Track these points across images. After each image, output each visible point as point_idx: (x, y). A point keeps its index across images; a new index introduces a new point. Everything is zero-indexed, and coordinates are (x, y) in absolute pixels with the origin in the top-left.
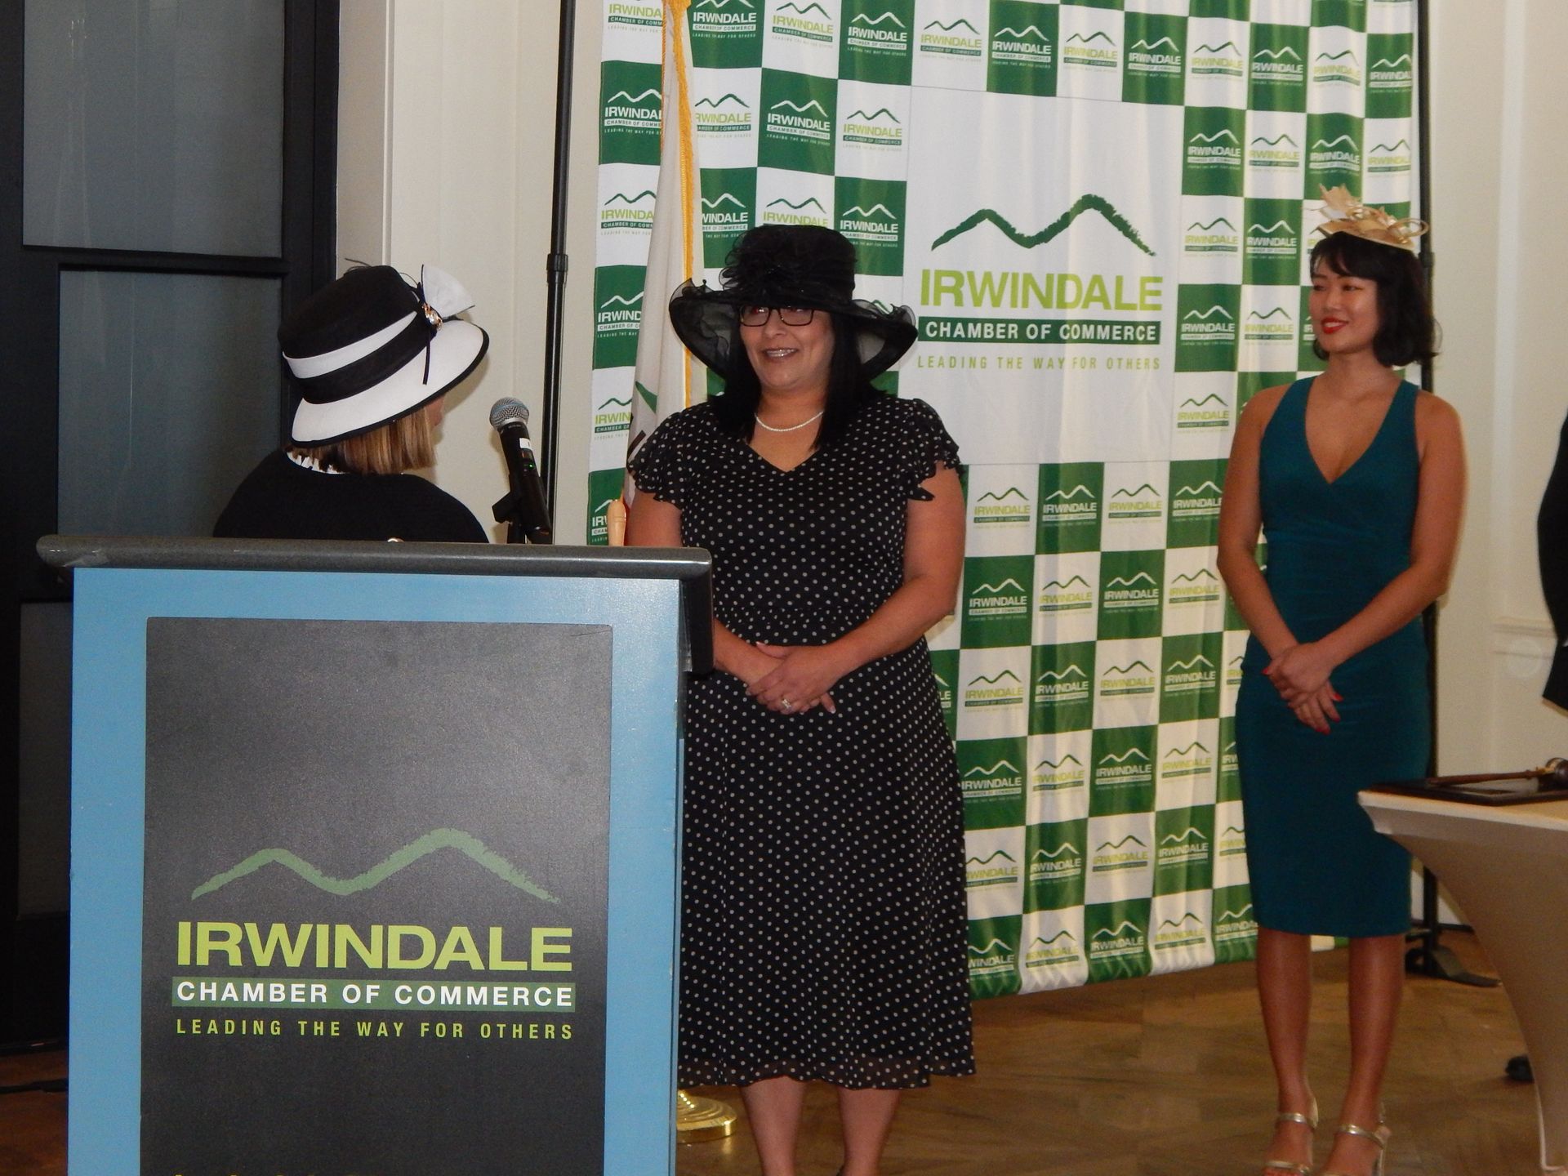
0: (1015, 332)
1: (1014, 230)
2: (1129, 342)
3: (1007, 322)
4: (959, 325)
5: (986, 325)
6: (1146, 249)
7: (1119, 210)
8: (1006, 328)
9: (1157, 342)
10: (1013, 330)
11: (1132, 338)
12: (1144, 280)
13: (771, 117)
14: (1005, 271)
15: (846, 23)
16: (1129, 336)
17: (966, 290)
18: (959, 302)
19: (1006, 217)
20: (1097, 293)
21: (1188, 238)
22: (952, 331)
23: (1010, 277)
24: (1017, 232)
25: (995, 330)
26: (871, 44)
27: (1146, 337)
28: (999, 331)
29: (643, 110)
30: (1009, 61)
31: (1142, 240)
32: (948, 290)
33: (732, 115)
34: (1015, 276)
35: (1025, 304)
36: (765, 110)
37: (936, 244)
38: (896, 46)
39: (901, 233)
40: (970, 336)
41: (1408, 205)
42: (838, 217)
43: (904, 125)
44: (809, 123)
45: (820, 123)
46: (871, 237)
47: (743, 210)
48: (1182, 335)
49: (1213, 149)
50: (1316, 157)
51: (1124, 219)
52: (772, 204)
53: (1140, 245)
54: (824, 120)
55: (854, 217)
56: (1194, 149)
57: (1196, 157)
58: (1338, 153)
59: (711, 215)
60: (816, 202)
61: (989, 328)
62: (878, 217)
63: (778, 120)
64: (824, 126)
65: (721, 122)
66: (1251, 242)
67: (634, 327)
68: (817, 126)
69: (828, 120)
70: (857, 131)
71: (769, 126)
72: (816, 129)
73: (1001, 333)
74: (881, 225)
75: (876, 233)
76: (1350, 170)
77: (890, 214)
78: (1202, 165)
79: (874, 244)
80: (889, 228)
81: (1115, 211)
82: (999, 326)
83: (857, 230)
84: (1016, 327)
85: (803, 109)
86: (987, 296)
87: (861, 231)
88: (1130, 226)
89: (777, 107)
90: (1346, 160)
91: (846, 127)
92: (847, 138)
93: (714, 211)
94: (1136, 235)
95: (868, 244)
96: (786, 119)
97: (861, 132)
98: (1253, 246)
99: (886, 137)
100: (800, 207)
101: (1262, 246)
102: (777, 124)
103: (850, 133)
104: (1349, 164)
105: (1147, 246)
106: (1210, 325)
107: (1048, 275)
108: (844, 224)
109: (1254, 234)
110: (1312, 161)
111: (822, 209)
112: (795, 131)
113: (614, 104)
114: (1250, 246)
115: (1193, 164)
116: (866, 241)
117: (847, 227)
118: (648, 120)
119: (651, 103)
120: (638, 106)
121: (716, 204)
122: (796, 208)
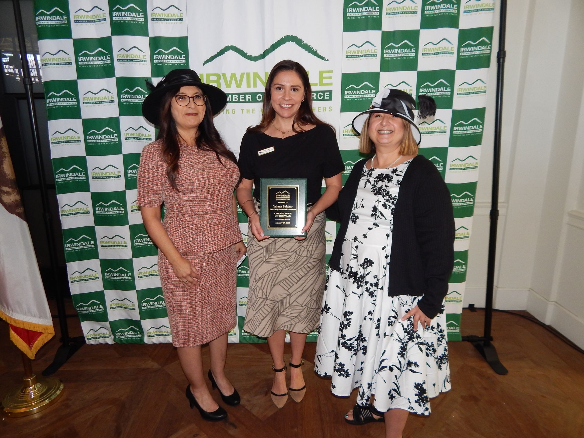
0: (250, 98)
1: (246, 54)
3: (245, 94)
5: (234, 96)
6: (322, 58)
7: (305, 41)
8: (245, 97)
9: (331, 99)
10: (249, 97)
11: (315, 98)
12: (321, 73)
13: (114, 14)
14: (243, 72)
19: (241, 49)
21: (347, 52)
23: (245, 75)
24: (248, 55)
25: (239, 97)
27: (324, 97)
29: (53, 17)
31: (320, 54)
33: (97, 15)
34: (248, 74)
35: (255, 85)
36: (111, 11)
37: (205, 63)
39: (187, 58)
41: (492, 28)
42: (152, 54)
43: (184, 12)
44: (130, 14)
45: (137, 14)
46: (171, 62)
47: (108, 54)
48: (345, 96)
49: (363, 9)
50: (429, 8)
51: (309, 45)
52: (119, 51)
53: (319, 56)
54: (139, 13)
55: (159, 53)
56: (351, 10)
57: (352, 13)
58: (443, 5)
59: (92, 57)
60: (137, 48)
61: (235, 97)
62: (174, 53)
63: (116, 14)
64: (139, 15)
65: (93, 18)
66: (386, 52)
67: (63, 104)
68: (135, 15)
69: (141, 12)
70: (158, 16)
71: (113, 18)
72: (134, 17)
73: (242, 99)
74: (176, 56)
75: (174, 60)
76: (451, 13)
77: (180, 51)
78: (356, 17)
79: (173, 65)
80: (181, 57)
81: (303, 42)
82: (241, 96)
83: (161, 59)
84: (250, 96)
85: (126, 8)
86: (233, 83)
87: (164, 59)
88: (312, 48)
89: (115, 9)
90: (448, 8)
91: (152, 15)
92: (152, 20)
93: (93, 56)
94: (316, 52)
95: (169, 65)
96: (119, 14)
97: (160, 16)
98: (389, 54)
99: (174, 18)
100: (129, 51)
101: (394, 53)
102: (116, 16)
103: (154, 17)
104: (450, 10)
105: (324, 57)
106: (362, 91)
107: (265, 72)
108: (155, 57)
109: (388, 48)
110: (426, 10)
111: (141, 51)
112: (123, 18)
113: (39, 15)
114: (387, 53)
115: (351, 17)
116: (168, 63)
117: (157, 58)
118: (56, 20)
119: (56, 13)
120: (50, 15)
121: (94, 53)
122: (127, 51)
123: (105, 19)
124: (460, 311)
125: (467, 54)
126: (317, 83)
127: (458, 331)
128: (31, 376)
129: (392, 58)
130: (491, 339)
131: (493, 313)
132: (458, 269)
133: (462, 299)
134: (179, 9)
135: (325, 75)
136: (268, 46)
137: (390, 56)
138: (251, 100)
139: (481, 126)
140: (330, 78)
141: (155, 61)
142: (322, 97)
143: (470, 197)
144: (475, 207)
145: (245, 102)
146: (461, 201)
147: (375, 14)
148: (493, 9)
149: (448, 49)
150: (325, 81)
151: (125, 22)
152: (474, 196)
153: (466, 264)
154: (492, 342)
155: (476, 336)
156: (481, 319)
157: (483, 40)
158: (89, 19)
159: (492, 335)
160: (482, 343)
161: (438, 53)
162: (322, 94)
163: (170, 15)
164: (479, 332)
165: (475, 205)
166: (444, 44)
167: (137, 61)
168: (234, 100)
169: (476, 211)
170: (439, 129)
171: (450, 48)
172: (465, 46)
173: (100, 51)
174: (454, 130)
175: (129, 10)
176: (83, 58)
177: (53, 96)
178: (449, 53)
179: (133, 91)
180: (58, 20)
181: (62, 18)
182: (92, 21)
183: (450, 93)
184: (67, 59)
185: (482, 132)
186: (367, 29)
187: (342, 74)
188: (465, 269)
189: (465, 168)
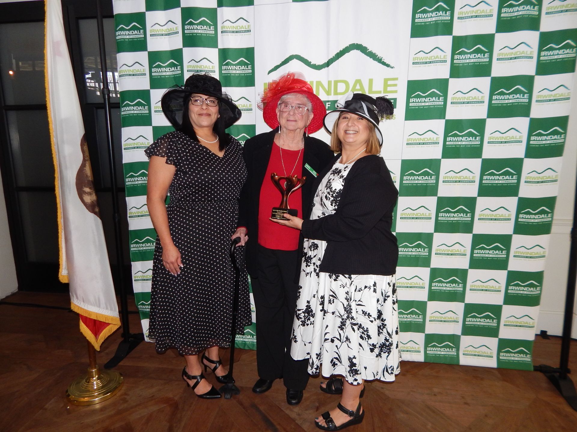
1: (311, 62)
6: (388, 66)
7: (370, 48)
12: (386, 80)
13: (186, 27)
19: (306, 57)
20: (358, 87)
21: (414, 58)
24: (312, 64)
29: (132, 31)
31: (385, 61)
34: (311, 83)
36: (183, 25)
37: (270, 72)
39: (253, 68)
42: (221, 64)
43: (251, 23)
44: (201, 27)
45: (208, 27)
46: (238, 72)
47: (179, 65)
48: (410, 104)
49: (432, 14)
50: (507, 10)
51: (374, 52)
52: (189, 62)
53: (384, 64)
54: (210, 26)
55: (227, 64)
56: (419, 15)
57: (421, 19)
58: (522, 6)
59: (164, 69)
60: (207, 59)
62: (242, 63)
63: (188, 28)
64: (210, 28)
65: (167, 32)
66: (457, 57)
67: (136, 112)
68: (206, 28)
69: (212, 25)
70: (227, 29)
71: (185, 31)
72: (205, 29)
74: (243, 66)
75: (241, 70)
76: (531, 15)
77: (247, 62)
78: (425, 22)
79: (240, 75)
80: (247, 67)
81: (368, 49)
83: (229, 69)
85: (198, 22)
87: (232, 69)
88: (377, 55)
89: (187, 22)
90: (528, 10)
91: (222, 27)
92: (222, 32)
93: (165, 67)
94: (381, 59)
95: (236, 75)
96: (191, 27)
97: (230, 29)
98: (460, 59)
99: (243, 29)
100: (199, 62)
101: (465, 59)
102: (188, 29)
103: (224, 30)
104: (531, 11)
105: (389, 64)
106: (428, 98)
107: (329, 81)
108: (224, 68)
109: (459, 54)
110: (503, 13)
111: (211, 62)
112: (195, 31)
113: (119, 30)
114: (457, 59)
115: (419, 22)
116: (235, 74)
117: (225, 69)
118: (134, 35)
119: (134, 28)
120: (129, 30)
121: (166, 64)
122: (197, 62)
123: (177, 33)
124: (532, 338)
125: (548, 58)
126: (381, 91)
127: (529, 360)
128: (95, 368)
129: (463, 63)
130: (569, 371)
131: (572, 343)
132: (532, 291)
133: (535, 325)
134: (247, 21)
135: (390, 83)
136: (332, 55)
137: (460, 61)
139: (563, 136)
140: (395, 85)
141: (223, 71)
144: (553, 224)
146: (537, 217)
147: (446, 19)
149: (527, 53)
150: (389, 89)
151: (197, 34)
152: (552, 212)
153: (541, 286)
154: (569, 375)
155: (550, 367)
156: (557, 348)
157: (568, 43)
158: (164, 33)
159: (569, 367)
160: (557, 375)
161: (515, 58)
163: (239, 28)
164: (554, 362)
165: (553, 222)
166: (523, 48)
169: (554, 229)
170: (513, 138)
171: (529, 53)
172: (546, 50)
173: (172, 62)
174: (531, 139)
175: (200, 23)
176: (156, 69)
177: (128, 105)
178: (528, 57)
180: (136, 34)
181: (140, 32)
182: (166, 35)
183: (528, 100)
184: (142, 71)
185: (564, 142)
186: (436, 34)
187: (408, 81)
188: (539, 291)
189: (542, 181)
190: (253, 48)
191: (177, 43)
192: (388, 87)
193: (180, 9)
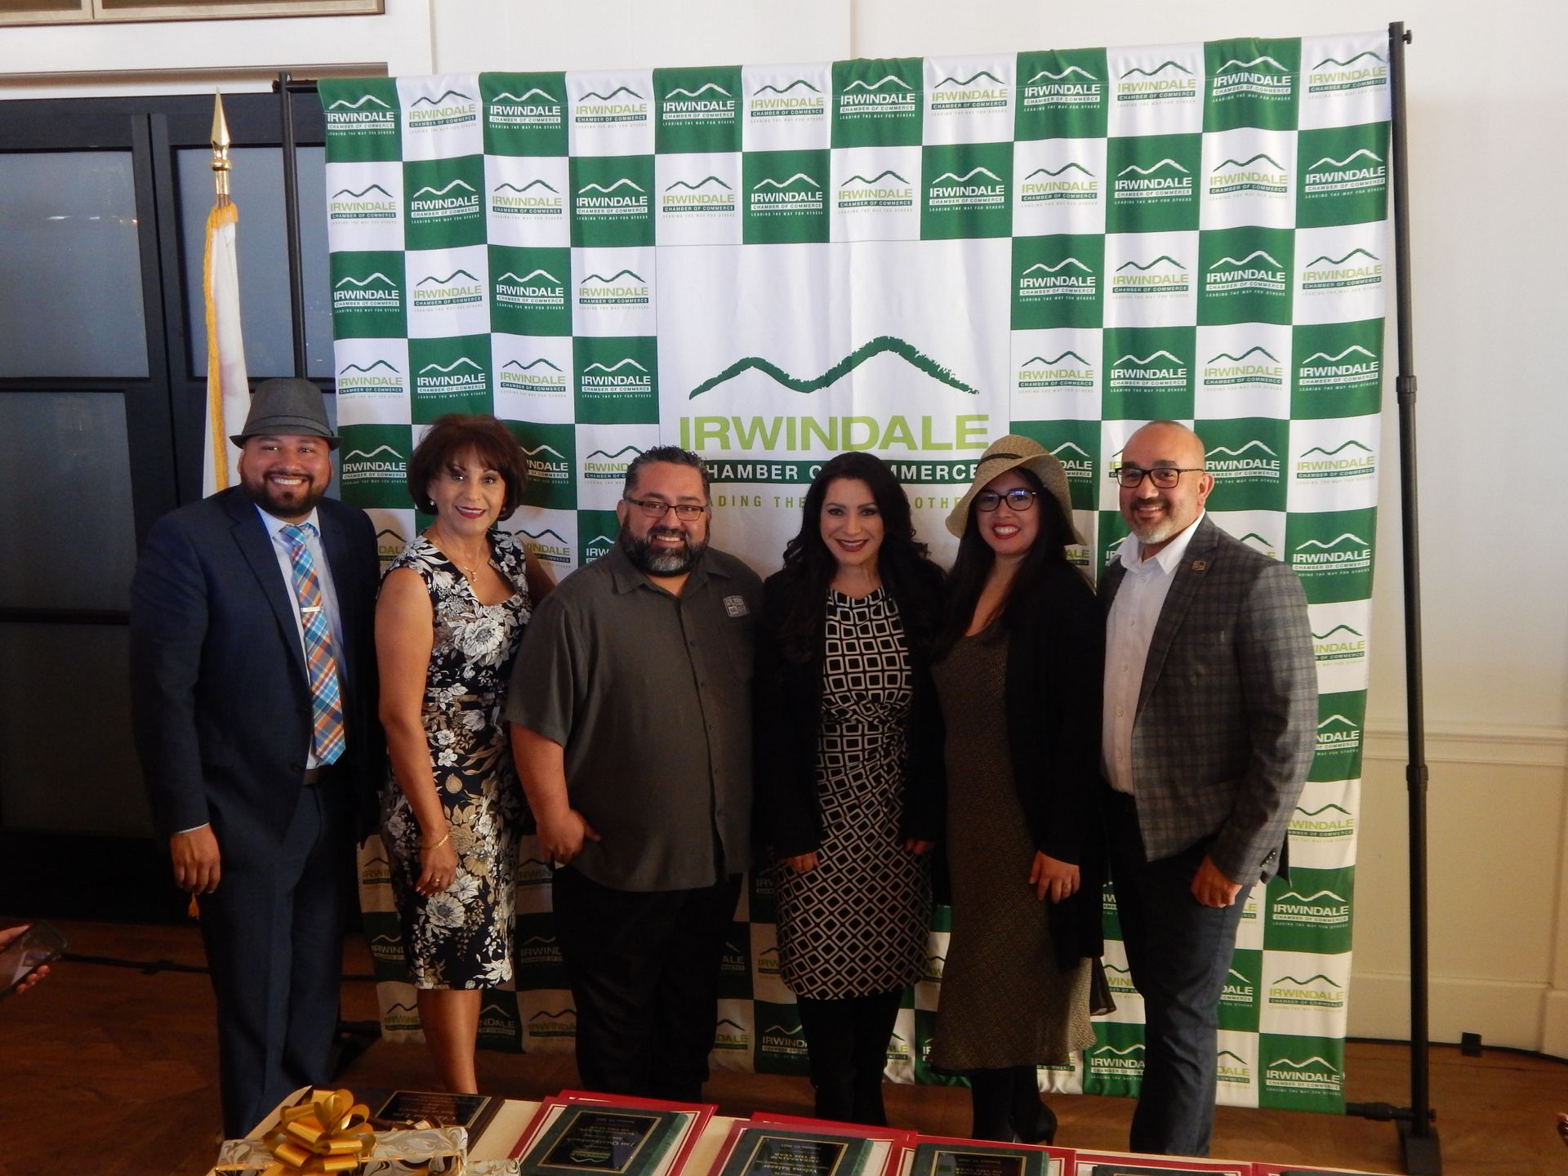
0: (794, 473)
1: (787, 376)
2: (942, 481)
3: (784, 464)
4: (728, 467)
5: (758, 467)
6: (964, 388)
7: (922, 350)
8: (783, 470)
10: (791, 471)
11: (947, 478)
12: (961, 420)
13: (500, 287)
14: (779, 415)
15: (574, 195)
16: (942, 476)
17: (732, 434)
18: (725, 445)
19: (776, 365)
20: (898, 433)
21: (1021, 375)
22: (720, 471)
23: (784, 423)
24: (790, 378)
25: (769, 471)
26: (606, 211)
28: (774, 472)
29: (371, 292)
30: (771, 212)
31: (957, 379)
32: (711, 434)
33: (463, 288)
34: (791, 421)
35: (806, 446)
37: (694, 394)
38: (634, 211)
39: (654, 384)
40: (739, 477)
41: (1379, 324)
42: (578, 373)
43: (650, 283)
44: (534, 291)
45: (550, 289)
46: (618, 389)
47: (481, 372)
49: (1056, 280)
50: (1218, 278)
51: (930, 359)
52: (506, 365)
53: (955, 384)
54: (553, 286)
55: (593, 373)
56: (1027, 281)
57: (1033, 289)
58: (1249, 271)
59: (446, 378)
60: (547, 362)
61: (762, 469)
62: (627, 371)
63: (504, 290)
64: (553, 291)
65: (453, 296)
66: (1117, 374)
67: (376, 476)
68: (545, 293)
69: (558, 286)
70: (593, 294)
71: (498, 296)
72: (543, 296)
73: (776, 475)
74: (631, 378)
75: (626, 385)
76: (1269, 290)
77: (641, 367)
78: (1041, 297)
79: (623, 396)
80: (643, 381)
81: (918, 352)
82: (774, 467)
83: (598, 384)
84: (795, 468)
85: (526, 279)
86: (758, 439)
87: (604, 385)
88: (939, 366)
89: (502, 278)
90: (1261, 279)
91: (582, 291)
92: (582, 301)
93: (449, 374)
94: (948, 374)
95: (614, 396)
96: (511, 290)
97: (599, 295)
99: (629, 296)
100: (528, 367)
101: (1135, 378)
102: (503, 293)
103: (586, 297)
104: (1268, 283)
105: (966, 383)
107: (830, 418)
108: (585, 379)
109: (1121, 367)
110: (1209, 283)
111: (555, 368)
112: (518, 300)
113: (341, 288)
114: (1117, 378)
115: (1029, 297)
116: (612, 393)
117: (589, 383)
118: (376, 299)
119: (377, 285)
120: (365, 288)
121: (450, 368)
122: (525, 368)
123: (479, 299)
124: (1339, 1032)
125: (1315, 382)
127: (1337, 1087)
129: (1131, 388)
132: (1328, 916)
133: (1343, 999)
134: (639, 279)
136: (836, 361)
137: (1125, 383)
138: (796, 478)
139: (1365, 553)
141: (583, 388)
142: (964, 475)
143: (1348, 729)
144: (1364, 755)
145: (783, 481)
146: (1323, 738)
147: (1086, 293)
148: (1378, 280)
149: (1267, 371)
152: (1359, 728)
153: (1349, 903)
154: (1432, 1125)
155: (1387, 1106)
157: (1355, 351)
158: (446, 297)
162: (963, 468)
163: (620, 292)
165: (1365, 750)
166: (1258, 359)
167: (545, 389)
168: (759, 476)
171: (1271, 370)
172: (1311, 365)
173: (464, 362)
174: (1295, 561)
175: (532, 283)
176: (427, 380)
177: (357, 459)
178: (1270, 380)
179: (534, 453)
180: (381, 299)
181: (390, 294)
182: (452, 302)
183: (1278, 472)
184: (393, 381)
185: (1371, 567)
186: (1067, 324)
187: (1011, 423)
188: (1347, 917)
189: (1329, 656)
190: (656, 337)
191: (476, 320)
192: (967, 436)
193: (484, 247)
